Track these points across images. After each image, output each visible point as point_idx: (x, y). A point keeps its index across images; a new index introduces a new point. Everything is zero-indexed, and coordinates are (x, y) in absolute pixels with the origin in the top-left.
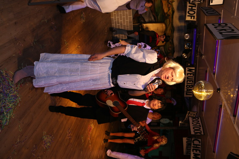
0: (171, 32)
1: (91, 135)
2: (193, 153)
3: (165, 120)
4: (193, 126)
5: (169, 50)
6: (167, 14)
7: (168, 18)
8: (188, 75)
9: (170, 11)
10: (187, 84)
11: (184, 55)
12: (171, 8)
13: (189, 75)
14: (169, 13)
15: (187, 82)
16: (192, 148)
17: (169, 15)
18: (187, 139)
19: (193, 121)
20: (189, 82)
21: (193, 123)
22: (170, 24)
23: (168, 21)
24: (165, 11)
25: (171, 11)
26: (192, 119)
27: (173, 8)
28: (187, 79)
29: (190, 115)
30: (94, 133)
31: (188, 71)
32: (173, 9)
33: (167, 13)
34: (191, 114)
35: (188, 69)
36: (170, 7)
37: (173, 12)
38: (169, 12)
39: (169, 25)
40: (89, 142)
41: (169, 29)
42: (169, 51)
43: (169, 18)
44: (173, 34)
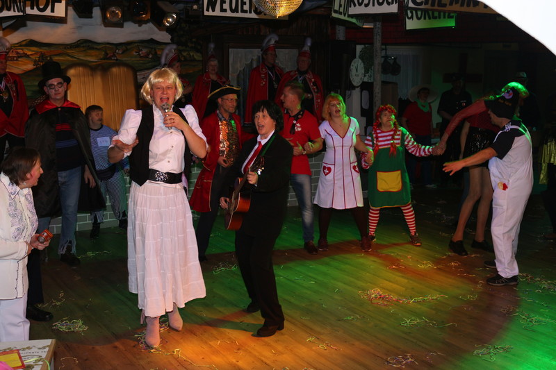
0: (93, 48)
1: (400, 295)
2: (451, 4)
3: (353, 72)
4: (373, 5)
5: (146, 56)
6: (39, 61)
7: (51, 58)
8: (225, 11)
9: (29, 53)
10: (250, 12)
11: (168, 22)
12: (20, 51)
13: (226, 6)
14: (36, 57)
15: (246, 12)
16: (436, 7)
17: (42, 56)
18: (409, 18)
19: (360, 4)
20: (246, 7)
21: (367, 5)
22: (69, 51)
23: (61, 58)
24: (30, 66)
25: (30, 50)
26: (355, 5)
27: (20, 45)
28: (238, 12)
29: (342, 10)
30: (395, 286)
31: (213, 10)
32: (24, 43)
33: (35, 63)
34: (340, 6)
35: (208, 10)
36: (17, 53)
37: (32, 43)
38: (33, 57)
39: (72, 57)
40: (419, 302)
41: (82, 57)
42: (150, 56)
43: (50, 56)
44: (99, 44)
